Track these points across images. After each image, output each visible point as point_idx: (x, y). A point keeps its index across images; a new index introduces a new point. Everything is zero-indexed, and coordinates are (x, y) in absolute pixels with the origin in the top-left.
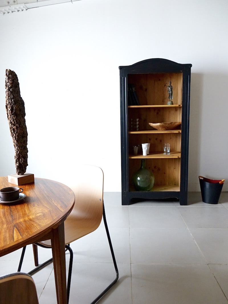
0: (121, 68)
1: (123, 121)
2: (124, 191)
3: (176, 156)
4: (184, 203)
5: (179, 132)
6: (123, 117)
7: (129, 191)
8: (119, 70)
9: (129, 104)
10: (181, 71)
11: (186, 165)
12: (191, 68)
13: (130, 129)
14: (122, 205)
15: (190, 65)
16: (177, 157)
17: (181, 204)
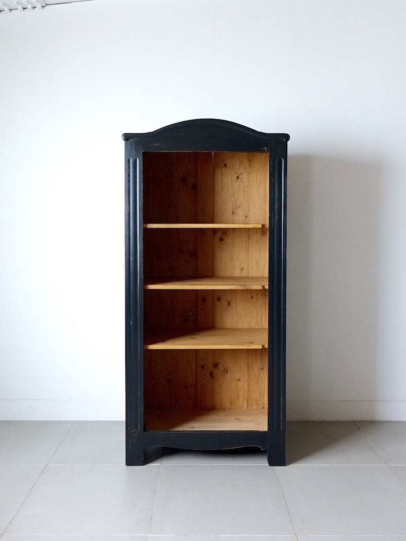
0: (127, 137)
1: (132, 258)
2: (131, 430)
3: (259, 344)
4: (278, 459)
5: (263, 287)
6: (132, 250)
7: (145, 430)
8: (124, 142)
9: (147, 219)
10: (266, 149)
11: (282, 367)
12: (288, 142)
13: (148, 279)
14: (126, 465)
15: (286, 137)
16: (260, 347)
17: (271, 463)
